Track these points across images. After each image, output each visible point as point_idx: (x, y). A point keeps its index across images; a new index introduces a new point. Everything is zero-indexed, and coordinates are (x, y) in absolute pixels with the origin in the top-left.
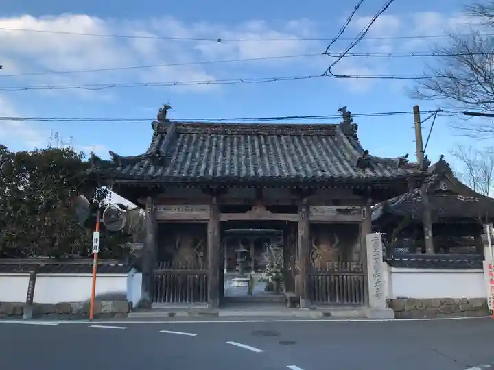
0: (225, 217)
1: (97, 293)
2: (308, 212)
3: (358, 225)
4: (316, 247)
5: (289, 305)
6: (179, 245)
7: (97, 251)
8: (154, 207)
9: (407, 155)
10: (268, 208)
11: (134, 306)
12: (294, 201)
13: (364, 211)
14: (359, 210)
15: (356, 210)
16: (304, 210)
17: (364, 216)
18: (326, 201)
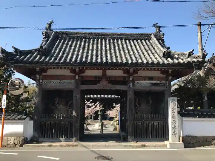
0: (84, 87)
1: (4, 133)
2: (133, 85)
3: (163, 92)
4: (138, 106)
5: (122, 139)
7: (5, 107)
8: (41, 81)
9: (193, 51)
10: (109, 82)
12: (124, 77)
13: (167, 84)
14: (164, 83)
15: (162, 83)
16: (131, 83)
17: (167, 87)
18: (144, 78)
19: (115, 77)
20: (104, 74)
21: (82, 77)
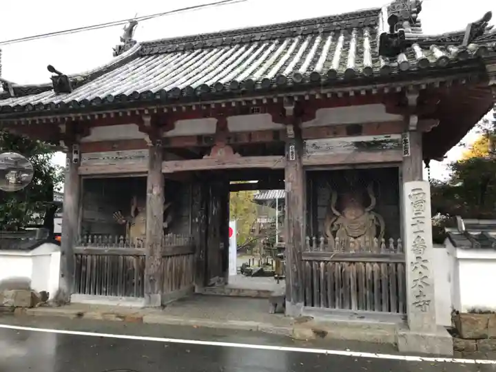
0: (170, 167)
3: (397, 169)
4: (337, 213)
6: (137, 213)
10: (235, 149)
11: (51, 297)
12: (276, 133)
13: (406, 142)
14: (396, 141)
15: (391, 141)
16: (292, 148)
17: (406, 152)
18: (335, 131)
19: (250, 134)
20: (222, 127)
21: (168, 140)
